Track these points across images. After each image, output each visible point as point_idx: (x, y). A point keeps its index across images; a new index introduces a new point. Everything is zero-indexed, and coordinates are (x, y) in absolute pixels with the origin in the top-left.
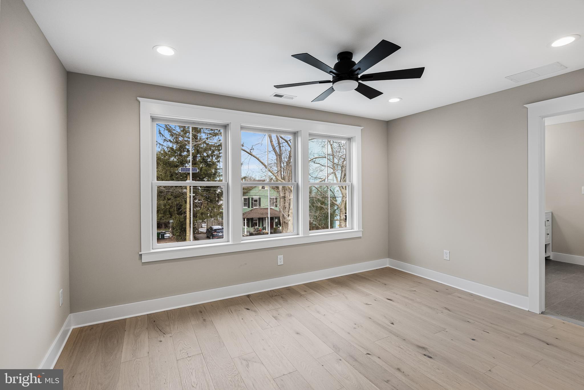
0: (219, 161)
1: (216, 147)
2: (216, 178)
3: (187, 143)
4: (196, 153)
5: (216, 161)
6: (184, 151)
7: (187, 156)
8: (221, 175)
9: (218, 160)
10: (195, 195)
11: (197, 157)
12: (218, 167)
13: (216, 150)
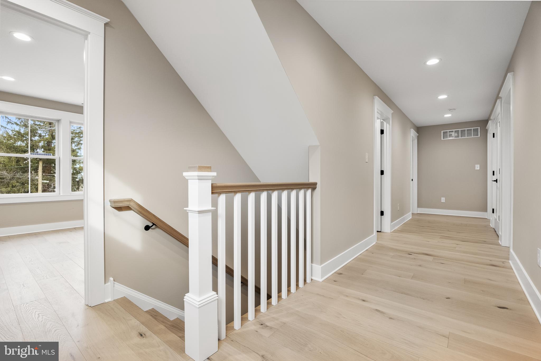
0: (79, 149)
1: (76, 133)
2: (75, 165)
3: (38, 128)
4: (50, 138)
5: (76, 148)
6: (36, 136)
7: (39, 141)
8: (82, 162)
9: (79, 147)
10: (48, 181)
11: (52, 142)
12: (78, 154)
13: (77, 137)
